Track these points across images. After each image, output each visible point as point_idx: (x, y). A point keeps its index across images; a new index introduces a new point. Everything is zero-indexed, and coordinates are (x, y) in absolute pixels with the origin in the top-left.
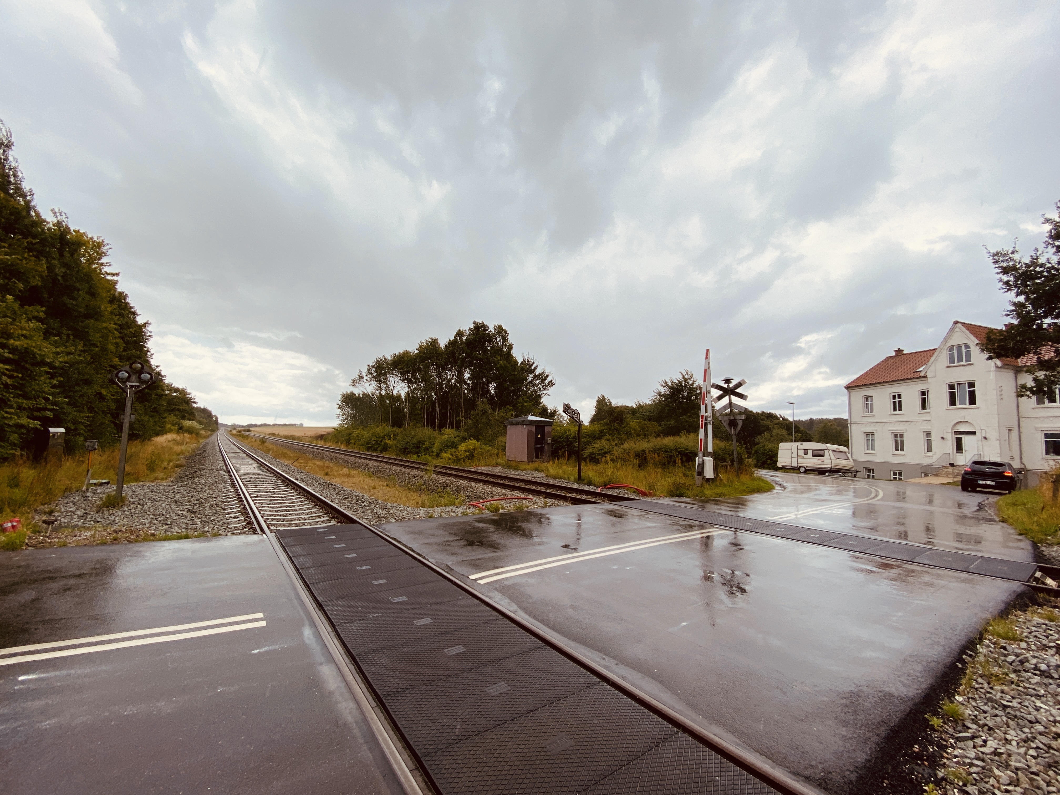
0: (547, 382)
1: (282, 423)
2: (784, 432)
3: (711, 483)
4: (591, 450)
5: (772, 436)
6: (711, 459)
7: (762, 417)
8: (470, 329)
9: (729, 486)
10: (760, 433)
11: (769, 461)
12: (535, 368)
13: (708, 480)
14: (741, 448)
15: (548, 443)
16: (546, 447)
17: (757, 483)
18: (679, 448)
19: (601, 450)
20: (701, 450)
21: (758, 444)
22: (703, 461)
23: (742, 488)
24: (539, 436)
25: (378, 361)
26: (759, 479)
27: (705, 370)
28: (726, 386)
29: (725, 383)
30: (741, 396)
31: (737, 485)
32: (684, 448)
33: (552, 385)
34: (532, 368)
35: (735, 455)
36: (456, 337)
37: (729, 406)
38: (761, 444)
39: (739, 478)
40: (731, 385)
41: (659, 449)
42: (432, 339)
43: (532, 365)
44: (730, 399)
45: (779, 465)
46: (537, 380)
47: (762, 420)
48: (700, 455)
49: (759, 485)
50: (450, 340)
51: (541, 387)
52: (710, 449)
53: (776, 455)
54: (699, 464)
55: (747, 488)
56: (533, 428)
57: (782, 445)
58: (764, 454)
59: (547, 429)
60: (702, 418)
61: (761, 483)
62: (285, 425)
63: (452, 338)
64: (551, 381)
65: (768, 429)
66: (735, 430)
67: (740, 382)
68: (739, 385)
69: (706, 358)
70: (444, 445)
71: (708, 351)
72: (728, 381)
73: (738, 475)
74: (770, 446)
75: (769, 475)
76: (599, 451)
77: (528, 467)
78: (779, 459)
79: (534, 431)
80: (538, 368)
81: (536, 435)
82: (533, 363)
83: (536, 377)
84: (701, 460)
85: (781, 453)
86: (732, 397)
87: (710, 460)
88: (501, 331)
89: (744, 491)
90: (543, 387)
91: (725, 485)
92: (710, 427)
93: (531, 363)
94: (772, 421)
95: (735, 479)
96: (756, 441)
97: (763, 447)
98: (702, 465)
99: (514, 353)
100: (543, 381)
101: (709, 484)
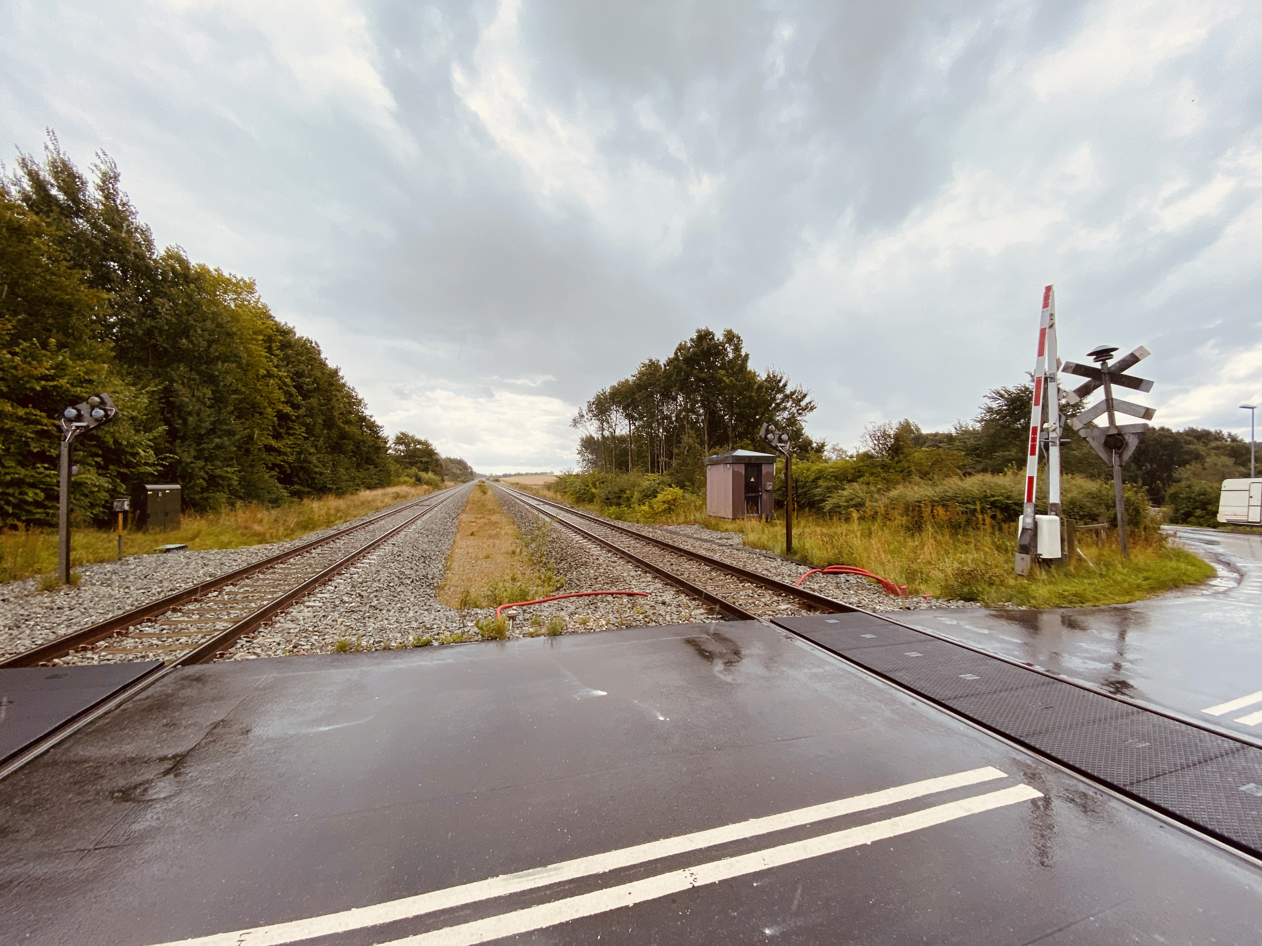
0: (803, 404)
1: (534, 472)
2: (1230, 461)
3: (1053, 569)
4: (835, 501)
5: (1204, 469)
6: (1057, 518)
7: (1188, 438)
8: (692, 340)
9: (1101, 575)
10: (1183, 463)
11: (1198, 512)
12: (785, 385)
13: (1048, 563)
14: (1136, 493)
15: (767, 491)
16: (765, 496)
17: (1174, 564)
18: (993, 496)
19: (852, 500)
20: (1030, 499)
21: (1179, 481)
22: (1036, 524)
23: (1133, 580)
24: (752, 480)
25: (598, 395)
26: (1180, 555)
27: (1043, 332)
28: (1098, 365)
29: (1096, 360)
30: (1136, 383)
31: (1120, 572)
32: (1002, 495)
33: (812, 409)
34: (781, 385)
35: (1119, 509)
36: (676, 354)
37: (1104, 406)
38: (1183, 484)
39: (1127, 556)
40: (1110, 363)
41: (953, 498)
42: (650, 361)
43: (780, 381)
44: (1108, 392)
45: (1221, 518)
46: (788, 402)
47: (1190, 443)
48: (1029, 509)
49: (1176, 569)
50: (669, 359)
51: (795, 411)
52: (1054, 497)
53: (1216, 500)
54: (1024, 530)
55: (1146, 579)
56: (741, 469)
57: (1228, 483)
58: (1189, 498)
59: (765, 469)
60: (1035, 432)
61: (1183, 566)
62: (536, 474)
63: (672, 356)
64: (810, 403)
65: (1198, 457)
66: (1120, 456)
67: (1132, 354)
68: (1132, 360)
69: (1046, 305)
70: (643, 494)
71: (1049, 289)
72: (1103, 354)
73: (1125, 549)
74: (1201, 485)
75: (1200, 540)
76: (847, 501)
77: (730, 526)
78: (1221, 509)
79: (744, 472)
80: (789, 384)
81: (747, 478)
82: (781, 378)
83: (787, 397)
84: (1029, 520)
85: (1224, 498)
86: (1114, 387)
87: (1050, 521)
88: (730, 337)
89: (1139, 586)
90: (798, 410)
91: (1090, 573)
92: (1054, 453)
93: (778, 378)
94: (1206, 444)
95: (1117, 559)
96: (1175, 475)
97: (1189, 487)
98: (1034, 531)
99: (751, 366)
100: (798, 402)
101: (1048, 572)
